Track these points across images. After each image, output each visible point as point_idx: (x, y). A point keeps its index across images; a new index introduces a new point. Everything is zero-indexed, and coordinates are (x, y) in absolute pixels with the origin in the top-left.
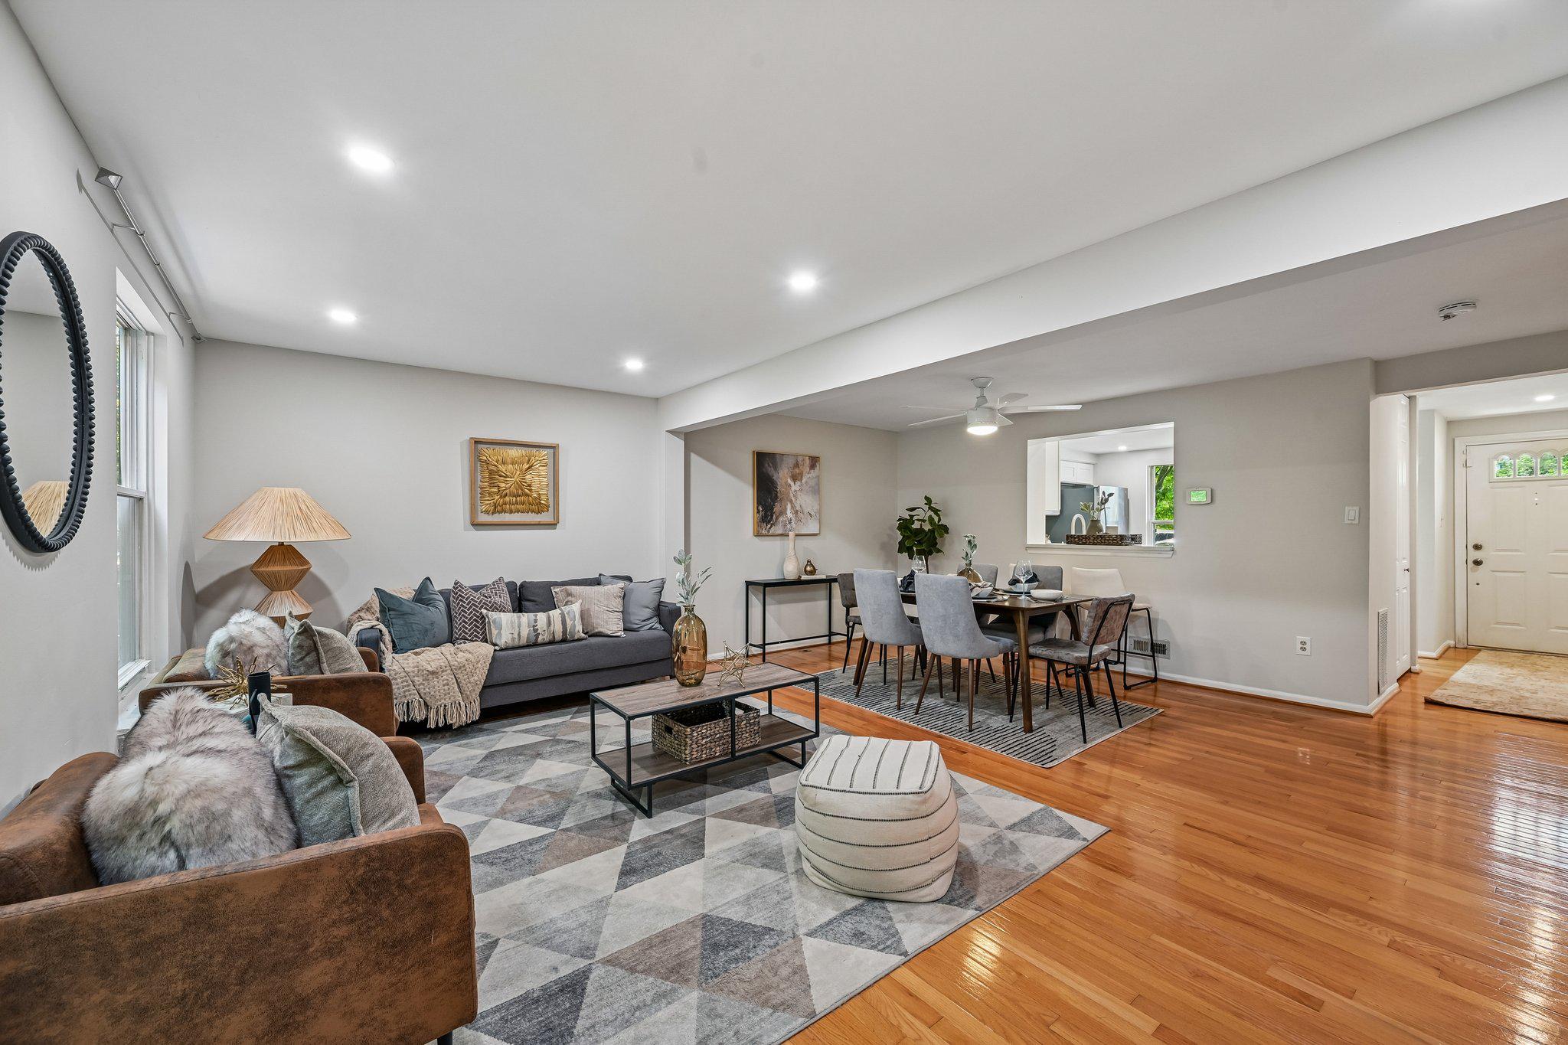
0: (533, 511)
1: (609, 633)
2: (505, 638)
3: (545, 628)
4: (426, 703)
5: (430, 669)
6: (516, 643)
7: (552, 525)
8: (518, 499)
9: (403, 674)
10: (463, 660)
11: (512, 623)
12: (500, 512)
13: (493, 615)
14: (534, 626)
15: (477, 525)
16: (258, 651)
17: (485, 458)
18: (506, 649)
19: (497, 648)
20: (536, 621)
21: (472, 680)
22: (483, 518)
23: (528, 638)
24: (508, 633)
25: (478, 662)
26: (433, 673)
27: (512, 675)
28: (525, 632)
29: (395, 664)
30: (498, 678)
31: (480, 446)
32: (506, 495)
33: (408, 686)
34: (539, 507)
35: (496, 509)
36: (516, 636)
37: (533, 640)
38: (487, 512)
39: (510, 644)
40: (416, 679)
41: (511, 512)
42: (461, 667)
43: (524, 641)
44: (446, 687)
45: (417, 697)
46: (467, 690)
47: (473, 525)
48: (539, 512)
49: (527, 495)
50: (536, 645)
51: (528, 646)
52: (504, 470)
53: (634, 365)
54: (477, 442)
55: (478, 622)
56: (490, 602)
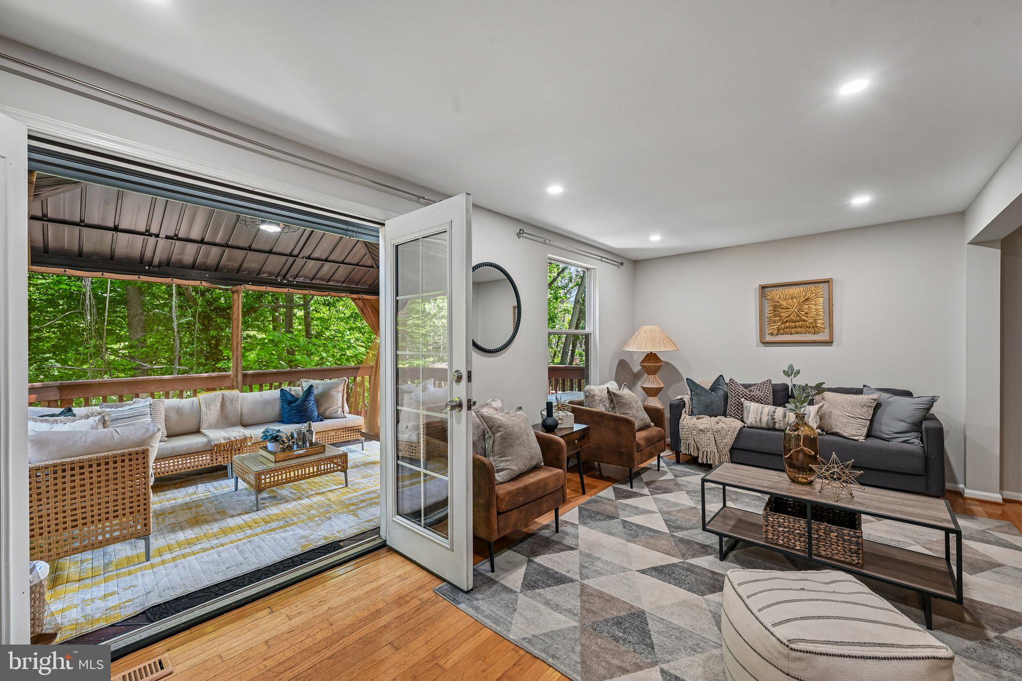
0: (809, 333)
1: (846, 435)
2: (750, 419)
3: (781, 419)
4: (697, 447)
5: (701, 428)
6: (759, 424)
7: (829, 343)
8: (797, 323)
9: (687, 427)
10: (720, 427)
11: (757, 411)
12: (782, 334)
13: (747, 403)
14: (772, 416)
15: (766, 344)
16: (596, 398)
17: (770, 297)
18: (752, 427)
19: (746, 425)
20: (774, 412)
21: (724, 441)
22: (768, 338)
23: (767, 423)
24: (753, 417)
25: (729, 431)
26: (701, 430)
27: (753, 445)
28: (765, 419)
29: (687, 421)
30: (742, 445)
31: (767, 290)
32: (787, 321)
33: (689, 434)
34: (815, 329)
35: (779, 332)
36: (758, 420)
37: (771, 425)
38: (772, 334)
39: (754, 424)
40: (693, 431)
41: (791, 334)
42: (718, 431)
43: (764, 425)
44: (708, 441)
45: (693, 442)
46: (721, 446)
47: (762, 343)
48: (815, 333)
49: (804, 320)
50: (774, 429)
51: (769, 429)
52: (784, 304)
53: (861, 200)
54: (763, 287)
55: (739, 406)
56: (749, 395)
